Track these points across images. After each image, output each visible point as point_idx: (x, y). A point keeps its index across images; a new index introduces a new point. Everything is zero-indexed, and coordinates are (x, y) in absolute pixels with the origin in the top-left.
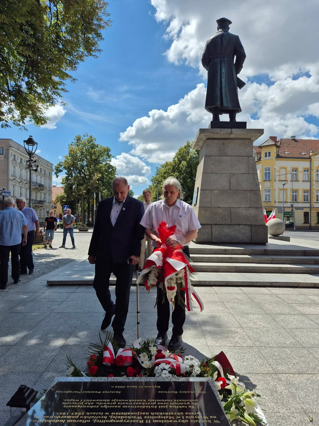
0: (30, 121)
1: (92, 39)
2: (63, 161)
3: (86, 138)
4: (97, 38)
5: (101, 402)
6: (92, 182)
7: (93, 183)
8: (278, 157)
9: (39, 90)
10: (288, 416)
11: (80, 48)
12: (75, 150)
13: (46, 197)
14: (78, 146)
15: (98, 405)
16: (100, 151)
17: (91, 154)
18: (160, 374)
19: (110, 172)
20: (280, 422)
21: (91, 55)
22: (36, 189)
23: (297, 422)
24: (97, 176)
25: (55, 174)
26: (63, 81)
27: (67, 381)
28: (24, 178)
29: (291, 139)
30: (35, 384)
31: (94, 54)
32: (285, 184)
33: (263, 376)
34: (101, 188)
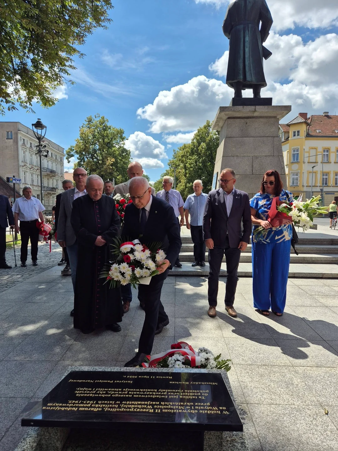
0: (37, 102)
1: (101, 7)
2: (75, 145)
3: (98, 119)
4: (106, 6)
5: (113, 391)
6: (105, 167)
7: (107, 168)
8: (308, 135)
9: (46, 68)
10: (303, 408)
11: (88, 18)
12: (86, 133)
13: (58, 183)
14: (89, 128)
15: (110, 394)
16: (113, 133)
17: (103, 137)
18: (173, 364)
19: (124, 156)
20: (294, 414)
21: (100, 25)
22: (48, 175)
23: (312, 414)
24: (110, 161)
25: (67, 159)
26: (71, 57)
27: (81, 370)
28: (35, 164)
29: (324, 115)
30: (51, 373)
31: (103, 24)
32: (314, 166)
33: (279, 369)
34: (115, 174)
